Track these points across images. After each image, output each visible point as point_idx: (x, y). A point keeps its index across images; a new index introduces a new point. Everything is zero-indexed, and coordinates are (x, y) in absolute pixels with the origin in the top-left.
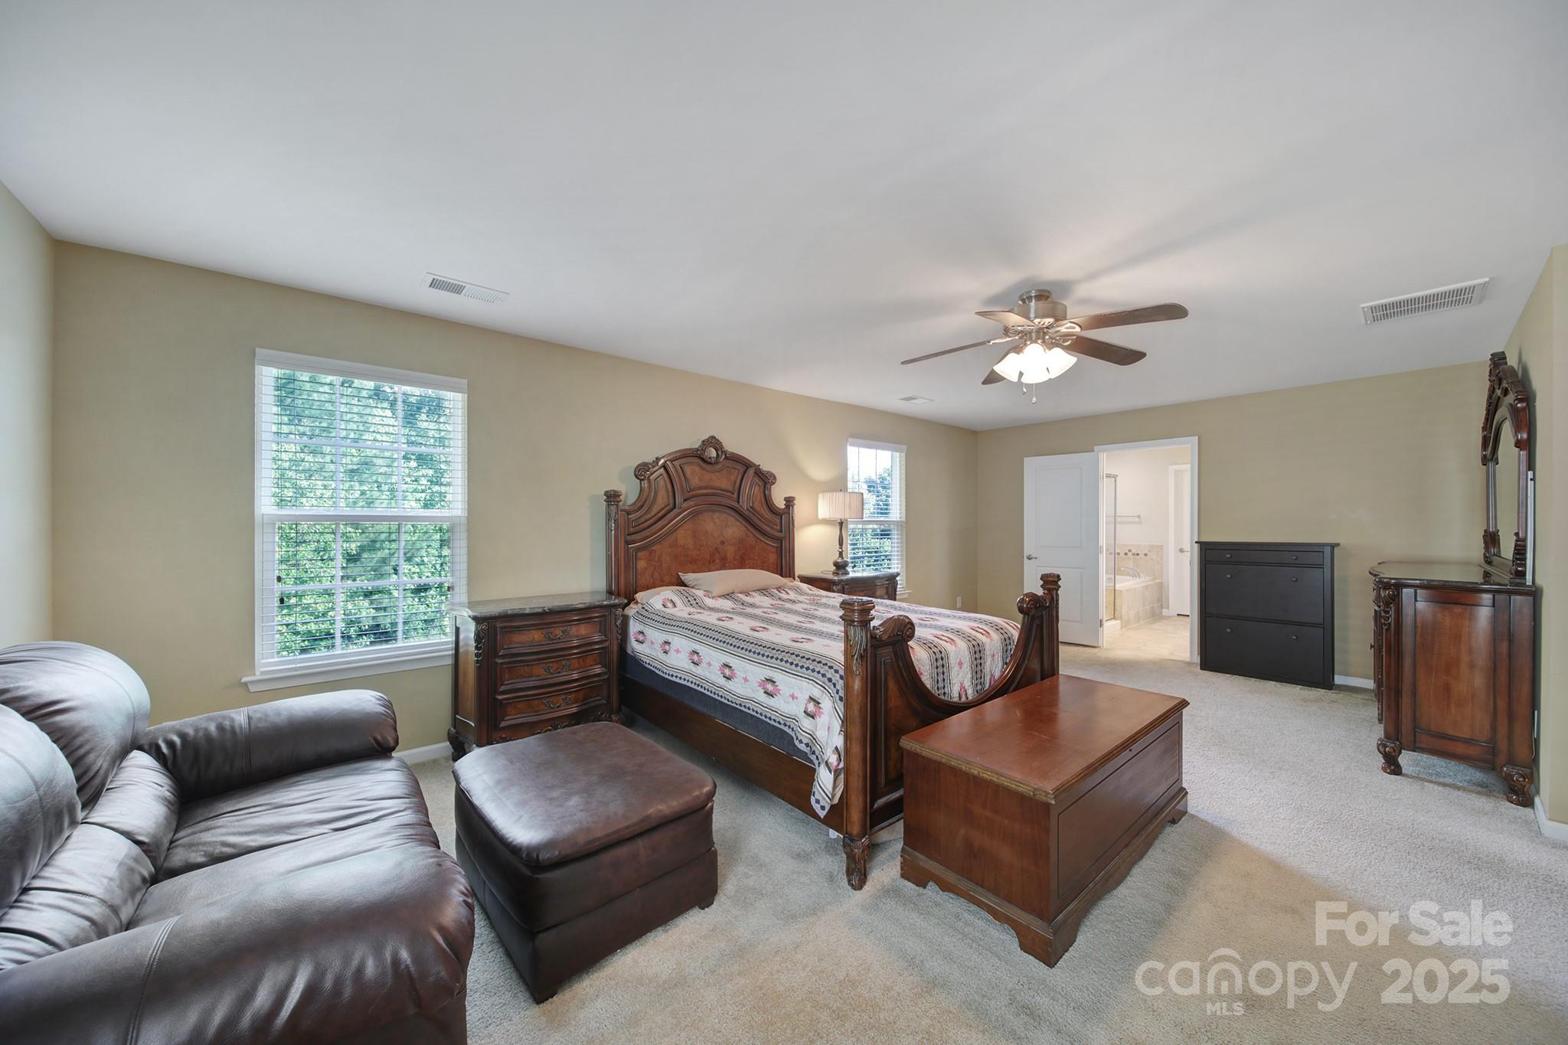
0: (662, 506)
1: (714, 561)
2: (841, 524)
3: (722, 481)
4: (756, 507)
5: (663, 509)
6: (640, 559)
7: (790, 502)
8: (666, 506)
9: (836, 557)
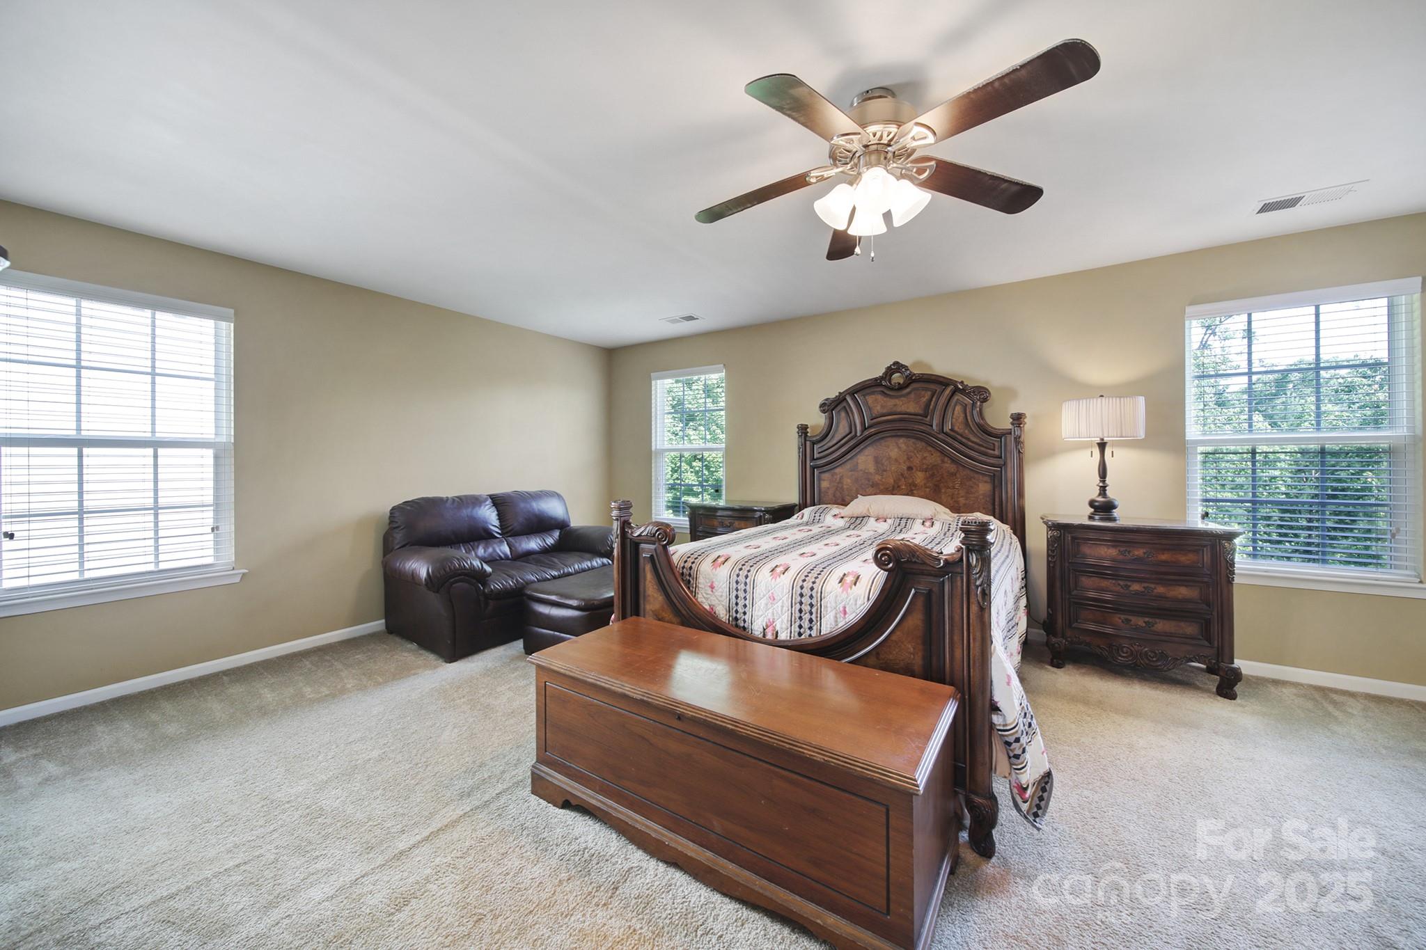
0: (844, 434)
1: (899, 487)
2: (1102, 446)
3: (908, 405)
4: (956, 429)
5: (844, 437)
6: (824, 480)
7: (1018, 419)
8: (848, 435)
9: (1094, 493)
